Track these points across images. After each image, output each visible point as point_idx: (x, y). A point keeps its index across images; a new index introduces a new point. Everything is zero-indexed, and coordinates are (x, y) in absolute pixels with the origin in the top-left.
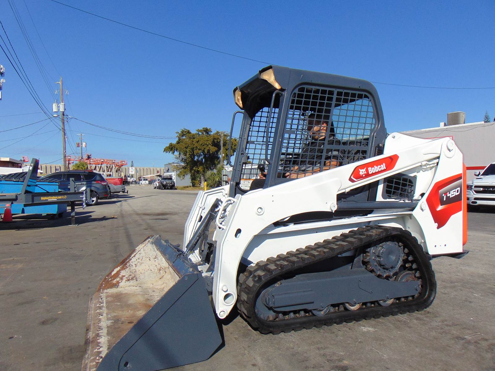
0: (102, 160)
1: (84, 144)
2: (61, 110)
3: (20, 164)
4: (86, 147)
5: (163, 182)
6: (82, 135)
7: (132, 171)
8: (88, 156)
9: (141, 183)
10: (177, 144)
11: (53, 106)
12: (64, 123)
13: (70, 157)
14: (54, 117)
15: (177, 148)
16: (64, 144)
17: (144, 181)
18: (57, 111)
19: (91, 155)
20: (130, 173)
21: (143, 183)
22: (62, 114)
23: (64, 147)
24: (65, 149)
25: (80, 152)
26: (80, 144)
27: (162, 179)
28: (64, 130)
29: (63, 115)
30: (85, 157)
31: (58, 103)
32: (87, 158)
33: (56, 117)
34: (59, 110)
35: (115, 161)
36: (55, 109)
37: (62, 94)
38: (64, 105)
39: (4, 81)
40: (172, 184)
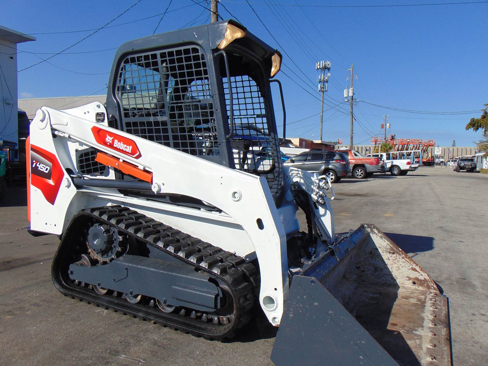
0: (408, 141)
1: (388, 125)
2: (350, 95)
3: (332, 146)
4: (390, 127)
5: (461, 164)
6: (387, 116)
7: (437, 151)
8: (392, 136)
9: (448, 165)
10: (483, 118)
11: (345, 92)
12: (352, 107)
13: (377, 138)
14: (345, 101)
15: (481, 124)
16: (352, 127)
17: (452, 163)
18: (347, 96)
19: (395, 136)
20: (436, 153)
21: (450, 165)
22: (350, 99)
23: (352, 128)
24: (352, 131)
25: (384, 133)
26: (384, 125)
27: (460, 161)
28: (352, 113)
29: (352, 99)
30: (389, 137)
31: (348, 88)
32: (390, 138)
33: (347, 102)
34: (348, 94)
35: (422, 140)
36: (345, 96)
37: (352, 80)
38: (353, 89)
39: (330, 75)
40: (472, 166)
